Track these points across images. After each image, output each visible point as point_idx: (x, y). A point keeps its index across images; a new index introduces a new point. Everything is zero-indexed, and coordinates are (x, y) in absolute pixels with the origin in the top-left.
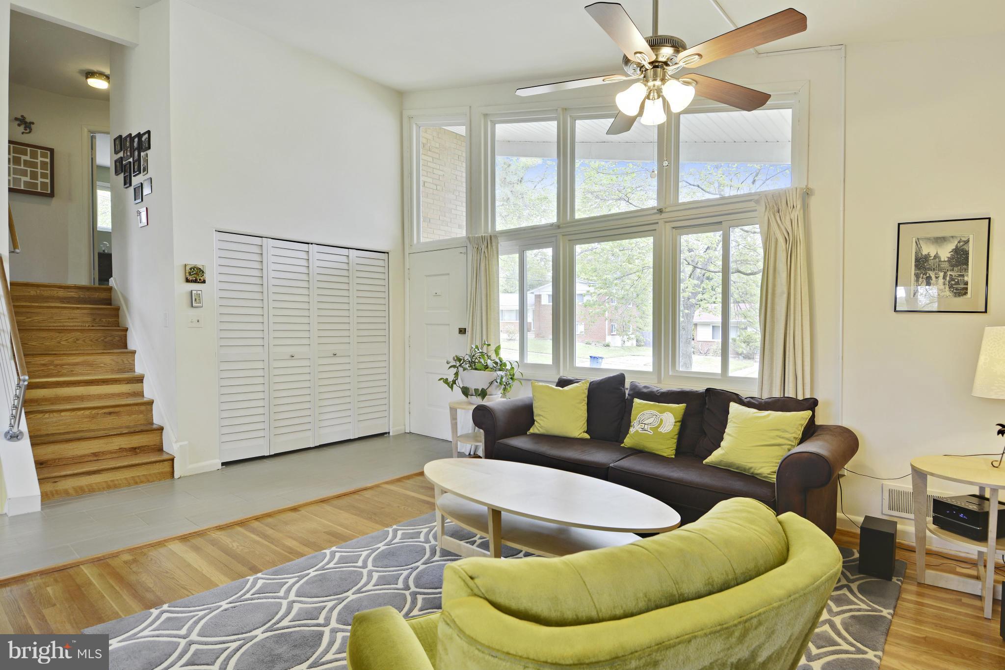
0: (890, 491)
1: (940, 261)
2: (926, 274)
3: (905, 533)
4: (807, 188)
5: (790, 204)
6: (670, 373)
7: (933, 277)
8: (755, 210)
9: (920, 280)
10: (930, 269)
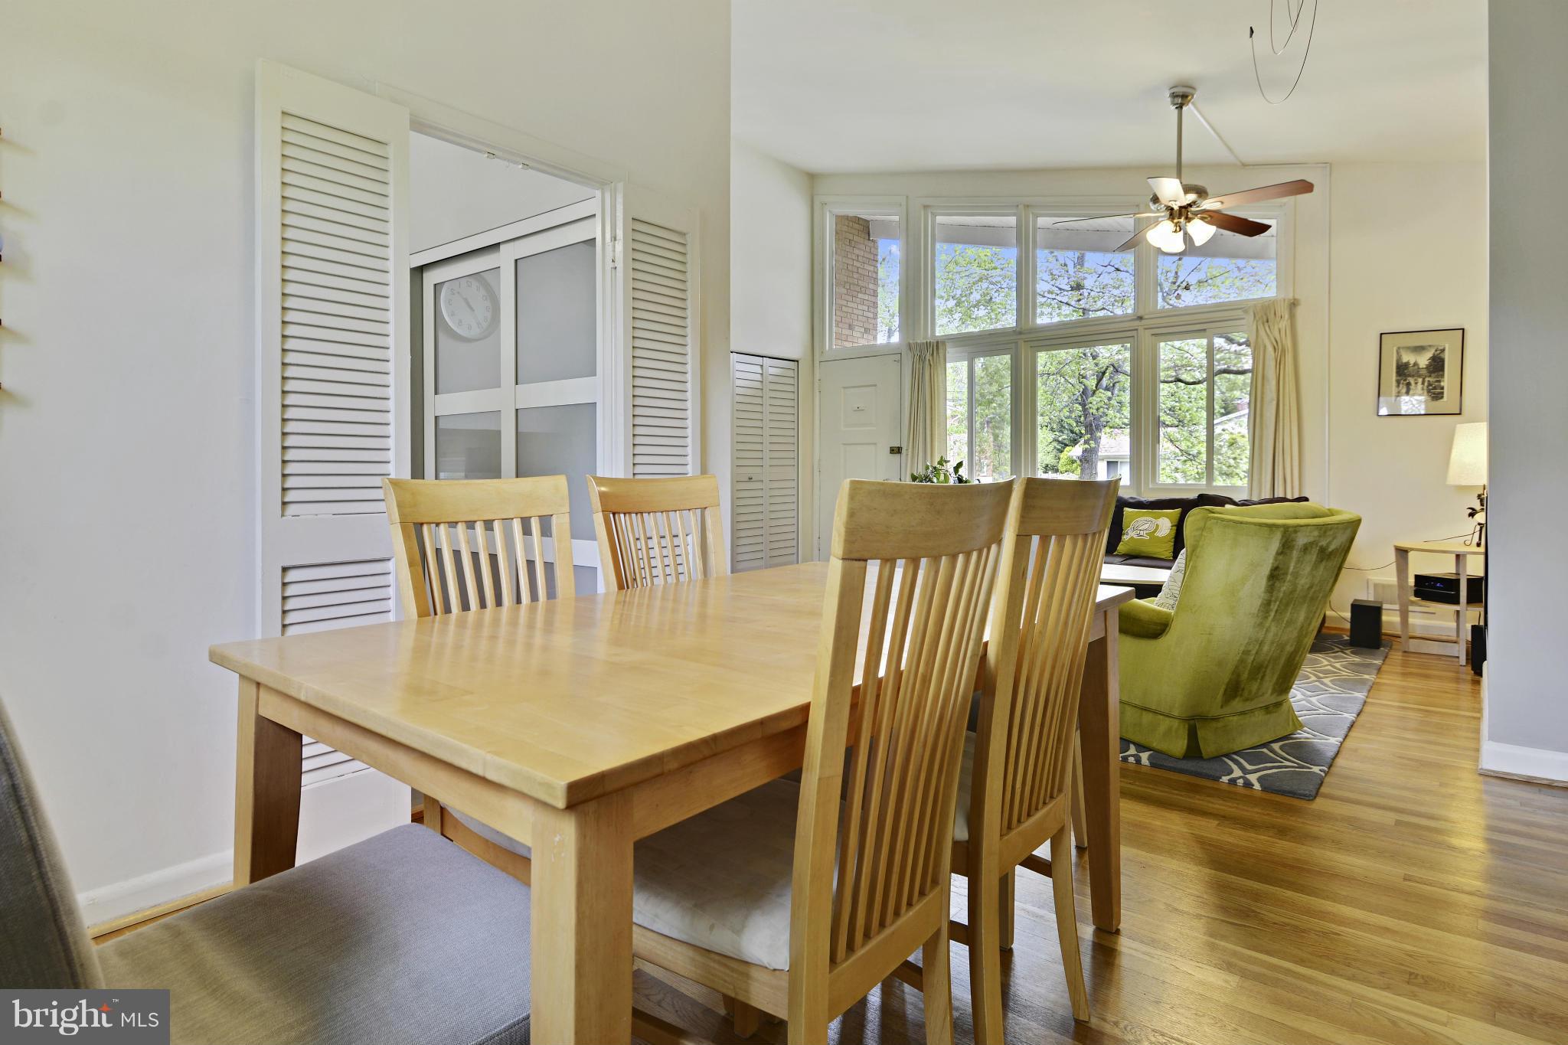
0: (1376, 585)
1: (1419, 368)
2: (1405, 380)
3: (1390, 623)
4: (1295, 299)
5: (1278, 314)
6: (1151, 486)
7: (1412, 382)
8: (1243, 319)
9: (1401, 386)
10: (1410, 376)
